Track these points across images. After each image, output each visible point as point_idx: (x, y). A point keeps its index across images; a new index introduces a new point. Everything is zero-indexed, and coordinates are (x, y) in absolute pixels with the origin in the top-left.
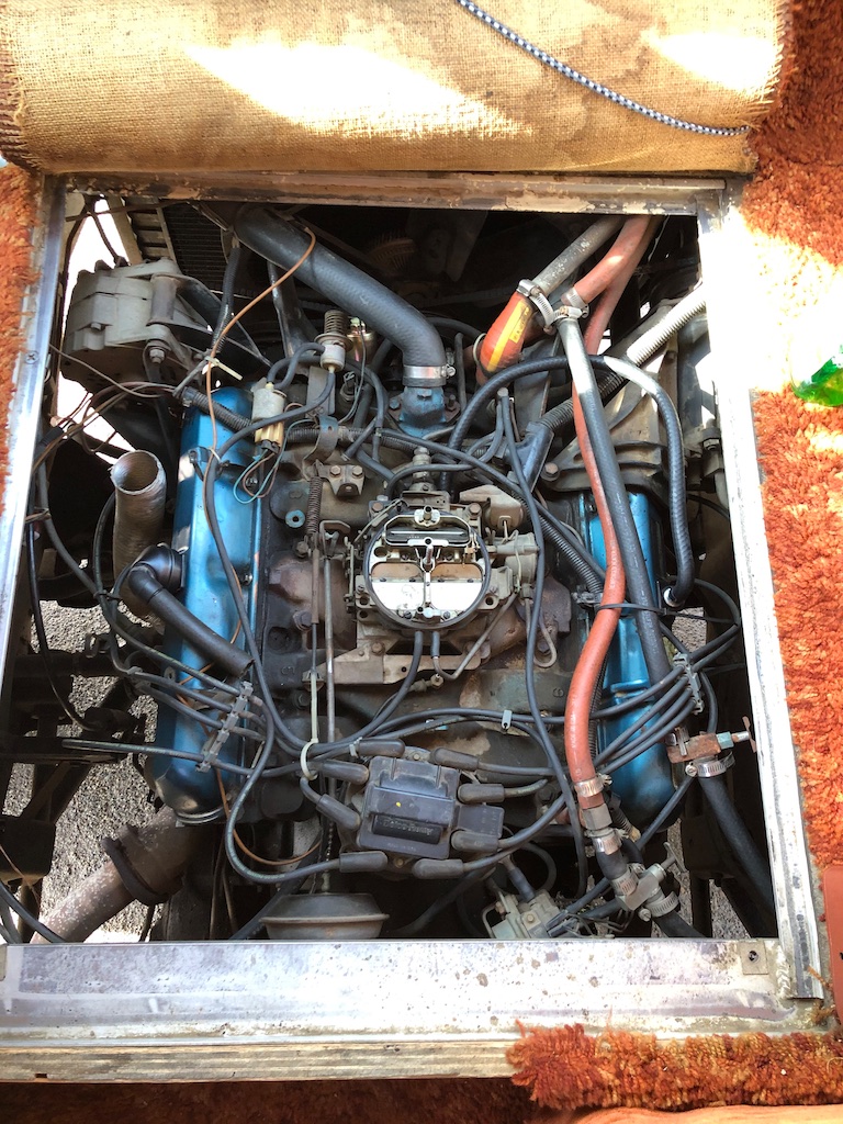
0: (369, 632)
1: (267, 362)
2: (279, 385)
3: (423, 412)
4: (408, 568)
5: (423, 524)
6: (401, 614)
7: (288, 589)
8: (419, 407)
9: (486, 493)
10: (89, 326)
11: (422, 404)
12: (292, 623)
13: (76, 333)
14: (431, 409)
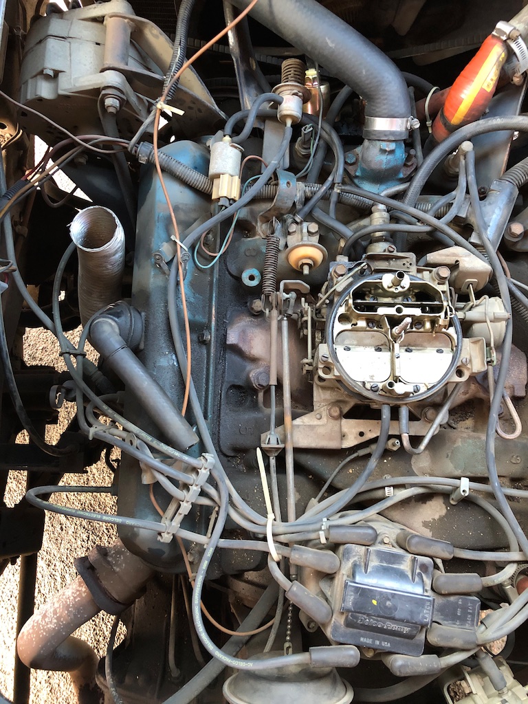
0: (327, 395)
1: (222, 114)
2: (236, 139)
3: (384, 167)
4: (373, 336)
5: (393, 290)
6: (368, 386)
7: (245, 348)
8: (381, 162)
9: (454, 255)
10: (41, 73)
11: (384, 158)
12: (248, 380)
13: (30, 81)
14: (392, 164)
